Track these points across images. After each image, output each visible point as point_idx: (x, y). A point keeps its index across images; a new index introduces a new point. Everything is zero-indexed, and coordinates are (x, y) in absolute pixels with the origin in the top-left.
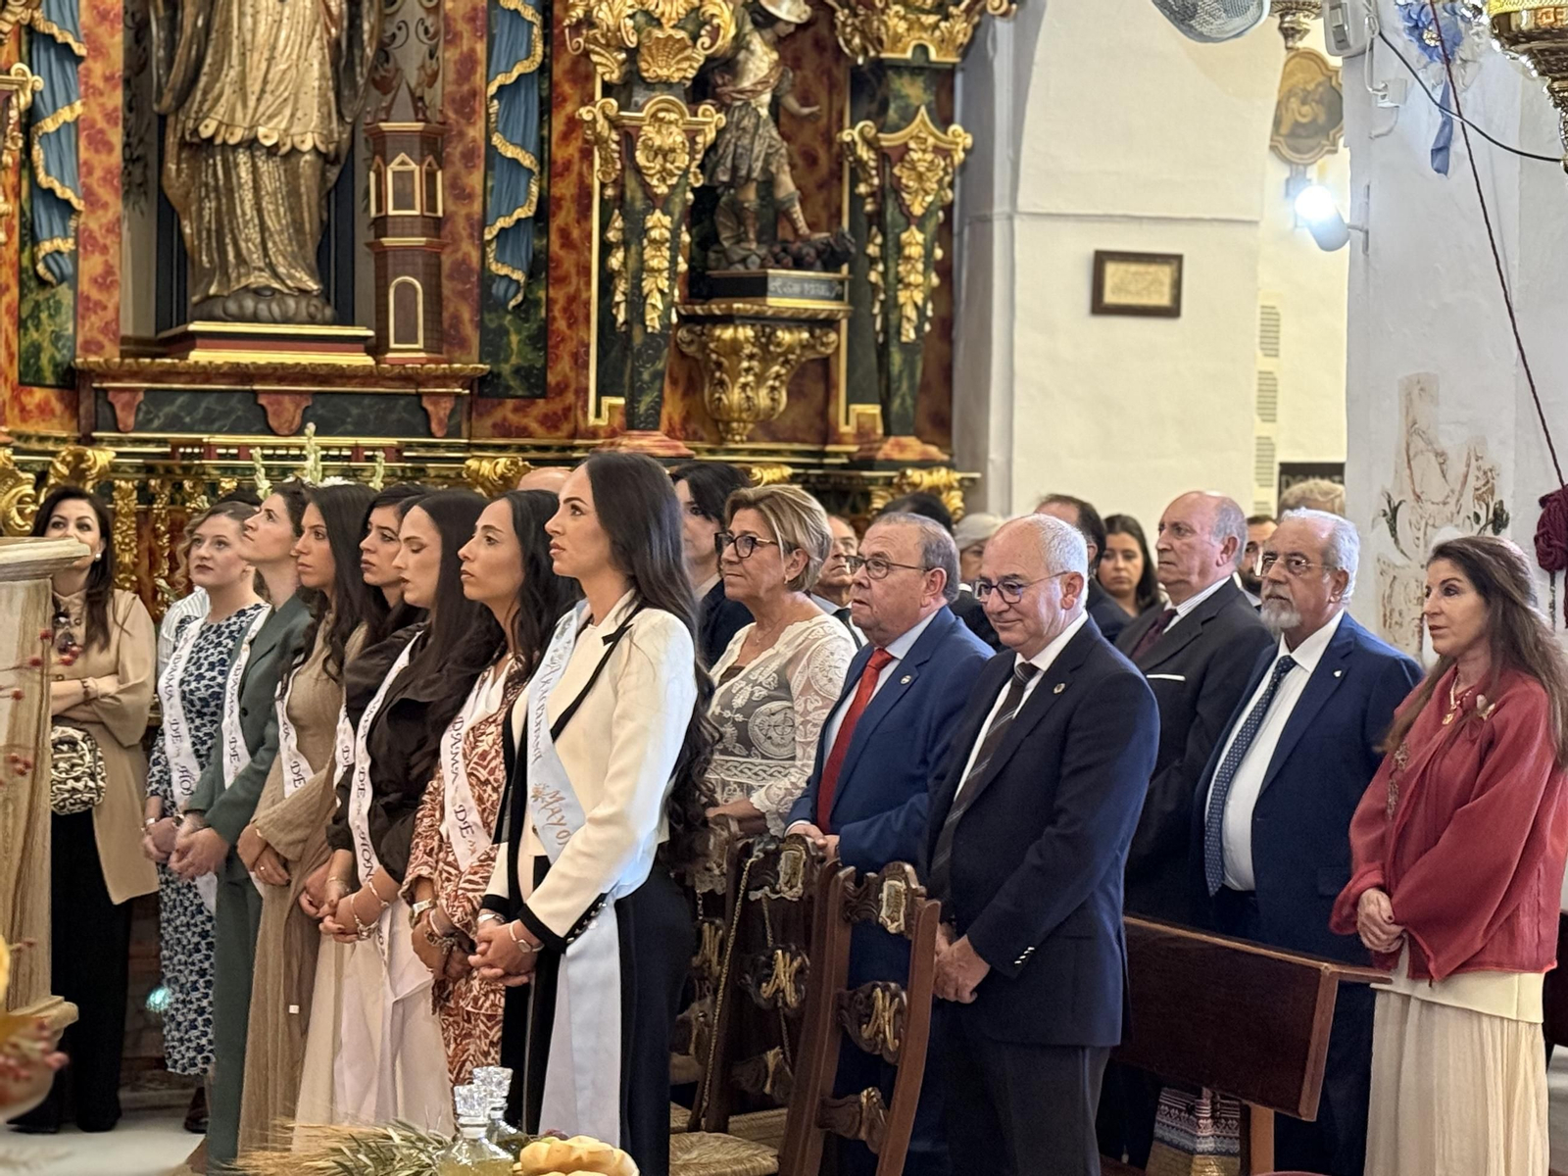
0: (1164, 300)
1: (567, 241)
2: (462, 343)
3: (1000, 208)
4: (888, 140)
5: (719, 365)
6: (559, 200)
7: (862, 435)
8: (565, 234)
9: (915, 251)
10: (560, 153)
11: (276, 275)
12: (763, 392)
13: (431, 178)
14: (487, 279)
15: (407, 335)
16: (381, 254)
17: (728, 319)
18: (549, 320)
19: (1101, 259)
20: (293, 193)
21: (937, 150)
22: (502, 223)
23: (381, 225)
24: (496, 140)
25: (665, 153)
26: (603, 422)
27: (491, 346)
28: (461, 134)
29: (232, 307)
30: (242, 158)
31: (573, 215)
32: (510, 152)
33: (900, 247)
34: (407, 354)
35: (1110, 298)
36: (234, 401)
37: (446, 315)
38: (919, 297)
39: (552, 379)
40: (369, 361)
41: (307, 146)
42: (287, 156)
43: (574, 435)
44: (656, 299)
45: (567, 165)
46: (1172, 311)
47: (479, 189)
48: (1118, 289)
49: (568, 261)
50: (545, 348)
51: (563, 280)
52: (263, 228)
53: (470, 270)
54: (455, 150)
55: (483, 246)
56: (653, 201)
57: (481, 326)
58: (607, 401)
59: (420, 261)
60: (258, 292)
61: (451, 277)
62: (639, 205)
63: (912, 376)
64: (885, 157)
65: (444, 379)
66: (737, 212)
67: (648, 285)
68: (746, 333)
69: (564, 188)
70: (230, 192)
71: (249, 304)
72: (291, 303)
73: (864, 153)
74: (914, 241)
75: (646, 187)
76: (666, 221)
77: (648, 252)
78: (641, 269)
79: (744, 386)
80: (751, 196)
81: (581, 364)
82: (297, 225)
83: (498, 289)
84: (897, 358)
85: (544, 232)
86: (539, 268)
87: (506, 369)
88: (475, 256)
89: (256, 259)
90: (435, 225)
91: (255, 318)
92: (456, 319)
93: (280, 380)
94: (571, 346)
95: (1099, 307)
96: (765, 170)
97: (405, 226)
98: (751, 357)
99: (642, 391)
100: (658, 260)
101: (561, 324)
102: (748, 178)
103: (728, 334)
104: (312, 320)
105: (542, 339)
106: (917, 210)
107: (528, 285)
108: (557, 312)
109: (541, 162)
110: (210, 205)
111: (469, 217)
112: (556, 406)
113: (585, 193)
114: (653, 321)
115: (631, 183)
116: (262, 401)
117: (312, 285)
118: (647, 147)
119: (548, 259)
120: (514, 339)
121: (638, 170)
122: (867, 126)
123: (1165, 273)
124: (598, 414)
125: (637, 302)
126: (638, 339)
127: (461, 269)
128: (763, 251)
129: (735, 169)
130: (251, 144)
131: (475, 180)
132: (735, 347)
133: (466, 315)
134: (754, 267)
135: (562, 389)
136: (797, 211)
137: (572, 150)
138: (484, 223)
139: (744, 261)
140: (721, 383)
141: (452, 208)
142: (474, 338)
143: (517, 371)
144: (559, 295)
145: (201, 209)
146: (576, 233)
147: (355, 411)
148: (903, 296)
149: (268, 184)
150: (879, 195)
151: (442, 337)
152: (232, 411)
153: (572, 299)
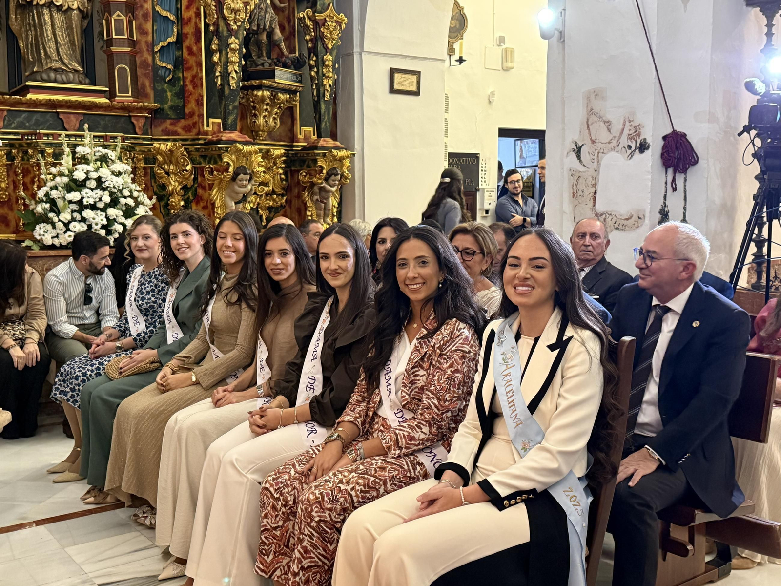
0: (414, 89)
1: (191, 52)
2: (147, 96)
3: (356, 49)
4: (319, 17)
5: (254, 108)
6: (186, 35)
7: (306, 139)
8: (190, 49)
9: (330, 63)
10: (186, 15)
11: (63, 63)
12: (271, 119)
13: (130, 23)
14: (156, 68)
15: (124, 90)
16: (110, 55)
17: (259, 87)
18: (185, 86)
19: (393, 71)
20: (69, 28)
21: (336, 22)
22: (162, 44)
23: (110, 42)
24: (158, 8)
25: (235, 11)
26: (210, 129)
27: (160, 96)
28: (142, 7)
29: (45, 76)
30: (46, 11)
31: (193, 40)
32: (164, 13)
33: (323, 62)
34: (125, 98)
35: (396, 87)
36: (48, 116)
37: (139, 84)
38: (331, 82)
39: (187, 111)
40: (107, 101)
41: (75, 6)
42: (66, 12)
43: (198, 134)
44: (234, 74)
45: (190, 20)
46: (417, 93)
47: (150, 31)
48: (399, 83)
49: (192, 61)
50: (183, 98)
51: (189, 69)
52: (56, 42)
53: (148, 65)
54: (139, 13)
55: (154, 54)
56: (231, 32)
57: (154, 89)
58: (211, 120)
59: (128, 58)
60: (56, 70)
61: (140, 68)
62: (225, 34)
63: (329, 114)
64: (316, 24)
65: (141, 109)
66: (258, 44)
67: (230, 68)
68: (267, 93)
69: (189, 29)
70: (41, 26)
71: (52, 75)
72: (71, 75)
73: (308, 22)
74: (329, 59)
75: (228, 25)
76: (237, 41)
77: (230, 55)
78: (227, 62)
79: (265, 116)
80: (264, 37)
81: (199, 103)
82: (72, 42)
83: (161, 72)
84: (323, 106)
85: (180, 48)
86: (179, 64)
87: (166, 107)
88: (150, 59)
89: (54, 56)
90: (133, 43)
91: (55, 81)
92: (143, 85)
93: (69, 108)
94: (195, 96)
95: (392, 90)
96: (270, 26)
97: (121, 43)
98: (267, 104)
99: (229, 114)
100: (235, 58)
101: (190, 87)
102: (264, 29)
103: (260, 93)
104: (81, 83)
105: (182, 94)
106: (330, 46)
107: (174, 71)
108: (188, 82)
109: (178, 19)
110: (31, 34)
111: (146, 42)
112: (190, 122)
113: (198, 31)
114: (233, 83)
115: (222, 24)
116: (61, 116)
117: (80, 69)
118: (229, 8)
119: (183, 60)
120: (169, 94)
121: (225, 19)
122: (310, 11)
123: (414, 78)
124: (208, 126)
125: (226, 75)
126: (227, 92)
127: (145, 64)
128: (270, 61)
129: (258, 26)
130: (50, 5)
131: (149, 26)
132: (263, 99)
133: (147, 83)
134: (267, 66)
135: (192, 115)
136: (283, 45)
137: (191, 13)
138: (153, 45)
139: (263, 65)
140: (255, 115)
141: (139, 38)
142: (152, 94)
143: (171, 108)
144: (188, 75)
145: (27, 36)
146: (195, 48)
147: (102, 122)
148: (325, 82)
149: (58, 23)
150: (314, 40)
151: (138, 93)
152: (48, 120)
153: (194, 77)
